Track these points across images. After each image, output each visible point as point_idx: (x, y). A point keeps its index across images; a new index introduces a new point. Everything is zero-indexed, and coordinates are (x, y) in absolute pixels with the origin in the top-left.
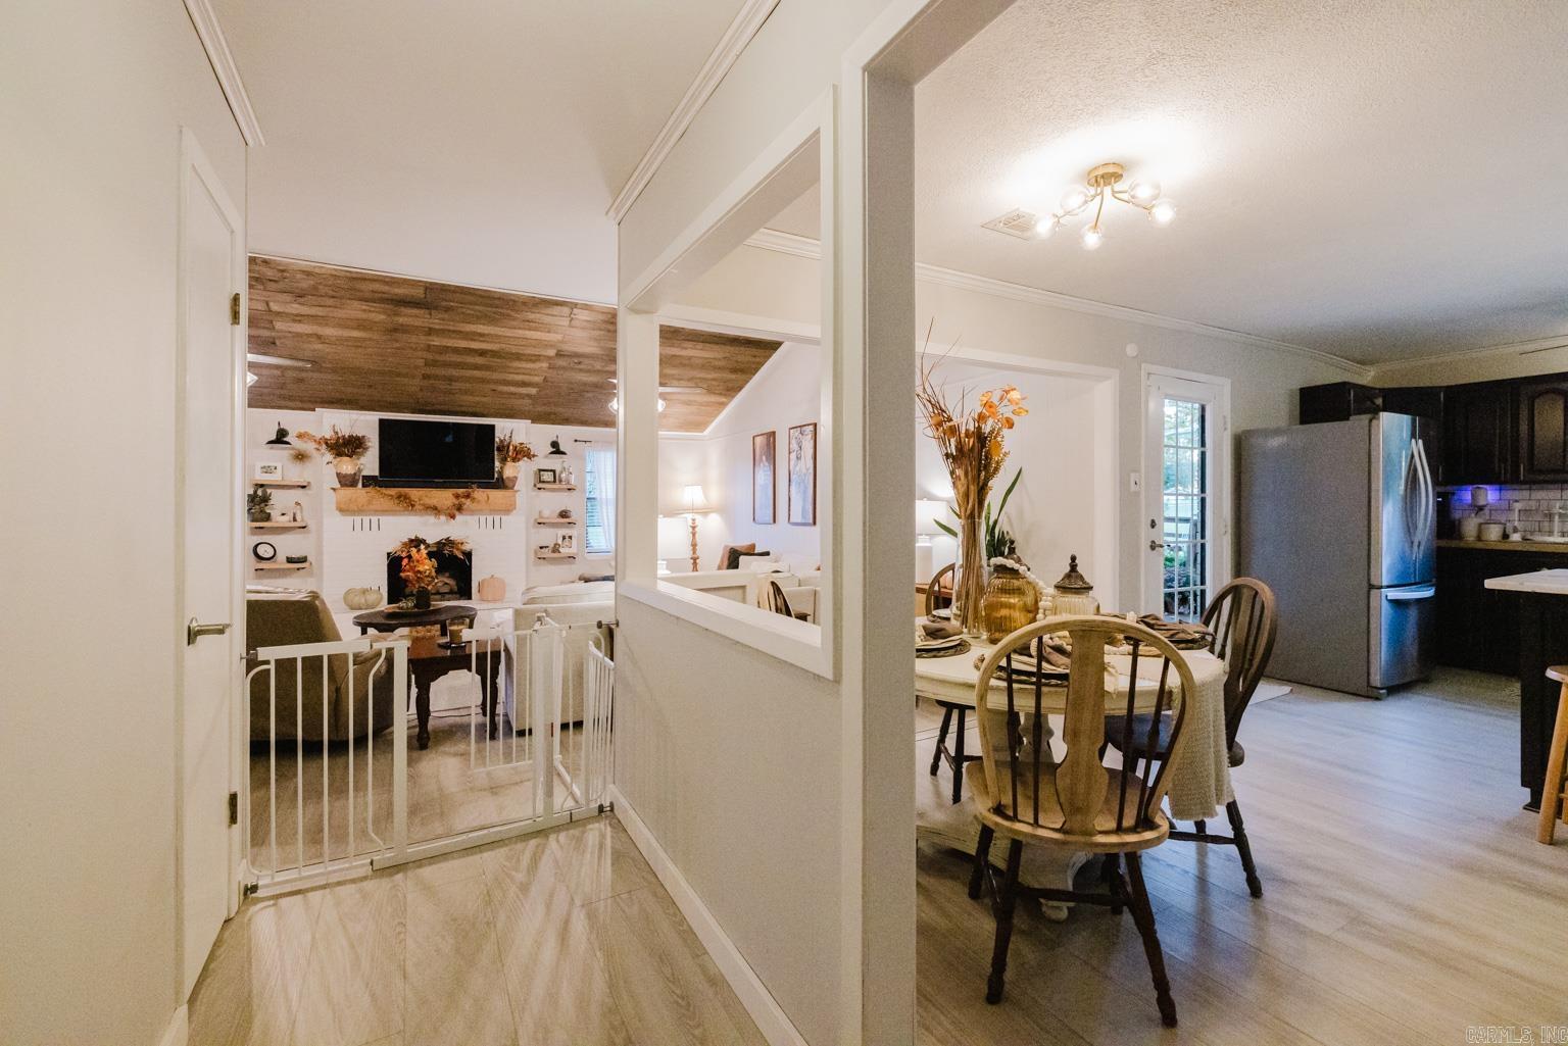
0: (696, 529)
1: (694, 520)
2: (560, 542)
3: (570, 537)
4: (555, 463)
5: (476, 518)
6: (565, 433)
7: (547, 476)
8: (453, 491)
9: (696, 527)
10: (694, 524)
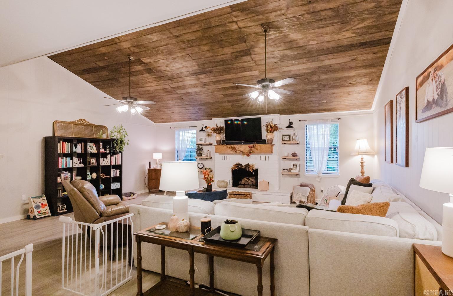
0: (364, 164)
1: (362, 159)
2: (292, 167)
3: (296, 165)
4: (290, 132)
5: (260, 156)
6: (294, 118)
7: (287, 138)
8: (249, 145)
9: (364, 162)
10: (362, 161)
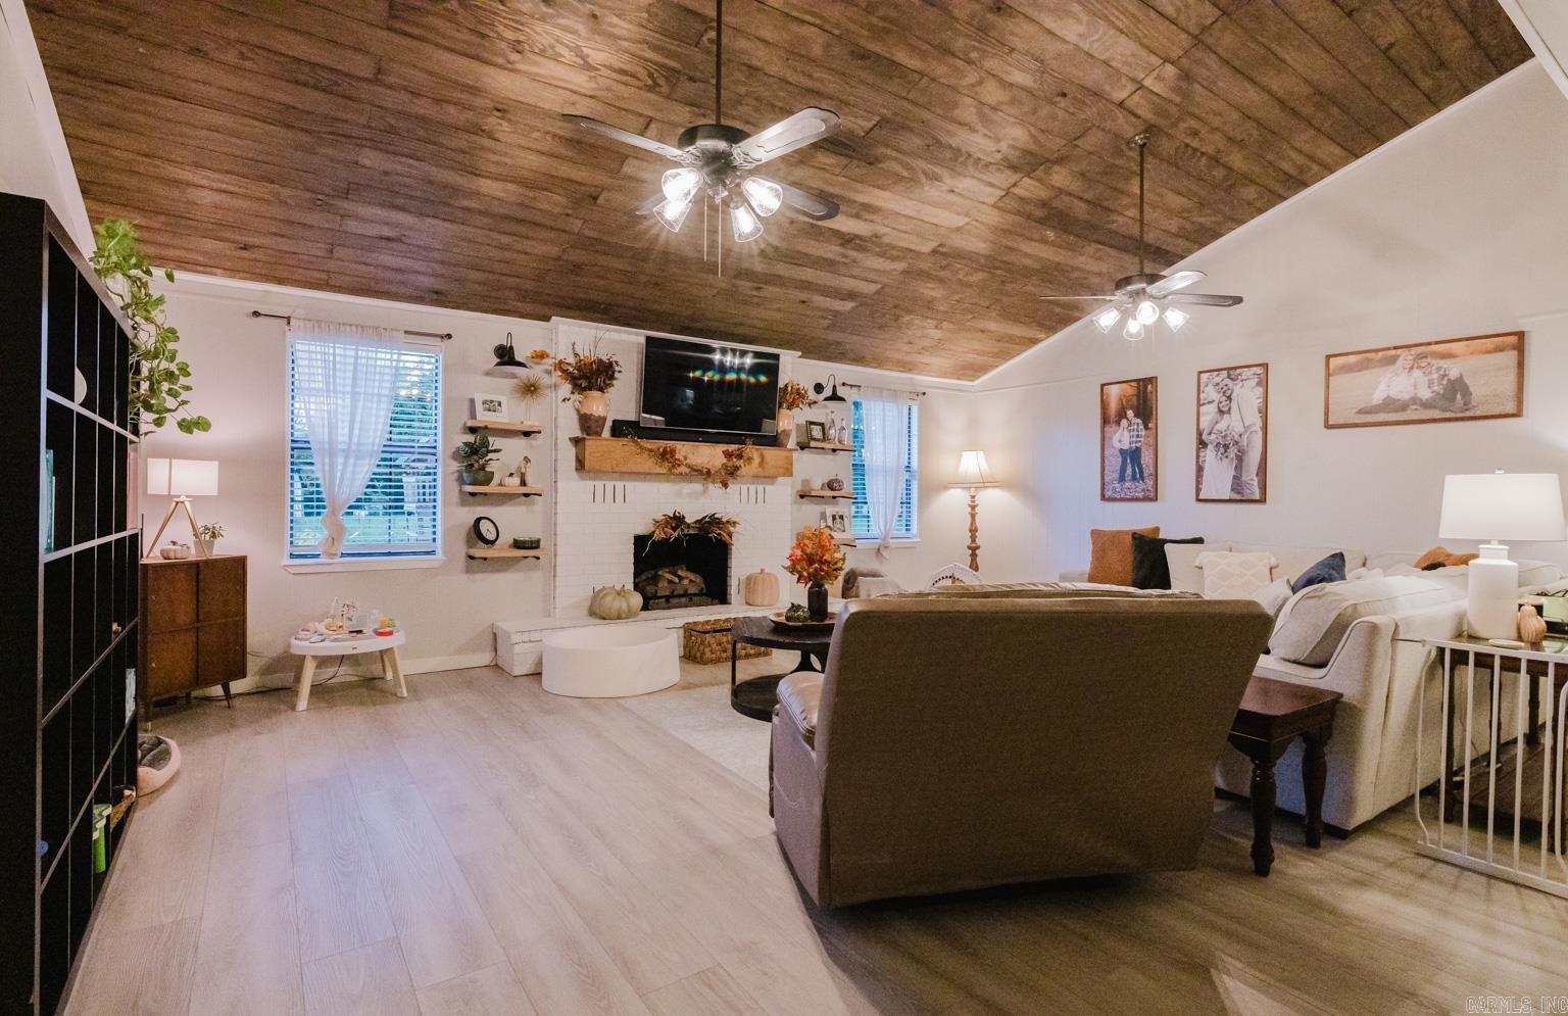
0: (977, 510)
1: (973, 497)
2: (830, 523)
3: (841, 517)
4: (824, 414)
5: (738, 487)
7: (816, 432)
8: (724, 447)
9: (977, 505)
10: (973, 502)
